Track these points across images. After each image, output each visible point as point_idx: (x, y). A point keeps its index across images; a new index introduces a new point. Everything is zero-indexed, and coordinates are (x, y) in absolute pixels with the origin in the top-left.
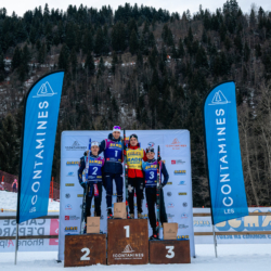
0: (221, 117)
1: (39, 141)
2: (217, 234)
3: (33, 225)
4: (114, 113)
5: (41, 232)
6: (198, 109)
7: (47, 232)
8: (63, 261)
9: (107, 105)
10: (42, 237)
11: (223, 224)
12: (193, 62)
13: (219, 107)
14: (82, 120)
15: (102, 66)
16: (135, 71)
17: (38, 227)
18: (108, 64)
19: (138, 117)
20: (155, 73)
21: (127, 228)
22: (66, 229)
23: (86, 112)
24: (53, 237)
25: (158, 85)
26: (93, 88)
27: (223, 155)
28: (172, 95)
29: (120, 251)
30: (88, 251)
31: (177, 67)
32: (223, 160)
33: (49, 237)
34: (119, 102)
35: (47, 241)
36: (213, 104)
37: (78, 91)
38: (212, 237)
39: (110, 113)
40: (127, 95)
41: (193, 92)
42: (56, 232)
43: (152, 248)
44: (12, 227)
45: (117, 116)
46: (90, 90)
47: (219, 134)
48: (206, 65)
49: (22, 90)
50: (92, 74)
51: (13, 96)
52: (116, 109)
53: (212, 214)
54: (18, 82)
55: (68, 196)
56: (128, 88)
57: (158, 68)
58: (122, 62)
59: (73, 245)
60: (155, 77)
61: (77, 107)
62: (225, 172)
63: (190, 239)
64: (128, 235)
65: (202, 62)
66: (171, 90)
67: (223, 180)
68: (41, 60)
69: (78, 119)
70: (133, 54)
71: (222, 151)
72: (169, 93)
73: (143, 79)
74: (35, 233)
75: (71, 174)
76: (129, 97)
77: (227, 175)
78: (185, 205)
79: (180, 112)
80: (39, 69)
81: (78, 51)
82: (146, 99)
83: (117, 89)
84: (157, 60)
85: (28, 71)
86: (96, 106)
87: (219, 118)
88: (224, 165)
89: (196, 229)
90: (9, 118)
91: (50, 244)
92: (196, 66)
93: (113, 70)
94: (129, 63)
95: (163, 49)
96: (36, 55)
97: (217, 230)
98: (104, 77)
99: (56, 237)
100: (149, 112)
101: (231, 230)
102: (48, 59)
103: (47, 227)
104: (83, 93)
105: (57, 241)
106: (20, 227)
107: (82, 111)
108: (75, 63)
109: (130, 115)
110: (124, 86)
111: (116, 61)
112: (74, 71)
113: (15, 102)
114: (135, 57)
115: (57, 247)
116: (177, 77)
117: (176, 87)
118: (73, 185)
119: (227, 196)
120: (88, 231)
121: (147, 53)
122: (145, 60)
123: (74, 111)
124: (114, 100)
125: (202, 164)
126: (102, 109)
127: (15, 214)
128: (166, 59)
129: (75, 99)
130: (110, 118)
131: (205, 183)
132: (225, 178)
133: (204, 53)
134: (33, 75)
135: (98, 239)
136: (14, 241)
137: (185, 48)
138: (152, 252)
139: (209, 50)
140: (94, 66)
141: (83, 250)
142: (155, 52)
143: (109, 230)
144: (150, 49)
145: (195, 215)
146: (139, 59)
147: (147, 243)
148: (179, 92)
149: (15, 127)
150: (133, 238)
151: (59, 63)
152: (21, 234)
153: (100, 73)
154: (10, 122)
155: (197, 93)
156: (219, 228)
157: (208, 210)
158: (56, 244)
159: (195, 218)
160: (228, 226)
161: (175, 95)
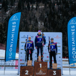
0: (73, 28)
1: (12, 35)
2: (70, 67)
3: (10, 62)
4: (36, 24)
5: (12, 64)
6: (65, 23)
7: (14, 65)
8: (19, 74)
9: (34, 21)
10: (13, 66)
11: (72, 64)
12: (64, 6)
13: (73, 25)
14: (26, 26)
15: (32, 7)
16: (44, 9)
17: (11, 63)
18: (35, 7)
19: (44, 25)
20: (51, 10)
21: (41, 64)
22: (21, 64)
23: (27, 23)
24: (16, 66)
25: (52, 14)
26: (29, 15)
27: (73, 41)
28: (56, 18)
29: (38, 72)
30: (27, 71)
31: (58, 8)
32: (73, 43)
33: (15, 66)
34: (38, 20)
35: (14, 67)
36: (71, 24)
37: (24, 16)
38: (68, 68)
39: (35, 24)
40: (41, 18)
41: (63, 17)
42: (17, 64)
43: (49, 71)
44: (3, 62)
45: (37, 25)
46: (28, 16)
47: (72, 34)
48: (69, 8)
49: (5, 15)
50: (29, 10)
51: (2, 17)
52: (37, 22)
53: (69, 61)
54: (4, 12)
55: (21, 53)
56: (41, 15)
57: (52, 8)
58: (39, 6)
59: (23, 69)
60: (51, 11)
61: (24, 21)
62: (74, 47)
63: (61, 69)
64: (41, 67)
65: (67, 6)
66: (56, 16)
67: (73, 50)
68: (12, 5)
69: (24, 25)
70: (43, 3)
71: (73, 40)
72: (55, 17)
73: (47, 12)
74: (11, 65)
75: (22, 46)
76: (42, 18)
77: (74, 48)
78: (60, 57)
79: (59, 24)
80: (11, 8)
81: (25, 2)
82: (47, 19)
83: (37, 15)
84: (52, 6)
85: (7, 8)
86: (30, 21)
87: (72, 29)
88: (73, 45)
89: (63, 66)
90: (1, 25)
91: (15, 68)
92: (65, 8)
93: (36, 9)
94: (42, 6)
95: (54, 2)
96: (10, 3)
97: (70, 66)
98: (33, 11)
99: (17, 66)
100: (48, 24)
101: (75, 66)
102: (14, 4)
103: (14, 63)
104: (26, 16)
105: (18, 68)
106: (6, 62)
107: (25, 23)
108: (23, 6)
109: (42, 24)
110: (40, 14)
111: (37, 6)
112: (23, 9)
113: (3, 19)
114: (44, 4)
115: (18, 69)
116: (58, 12)
117: (58, 15)
118: (23, 50)
119: (74, 55)
120: (28, 65)
121: (48, 3)
122: (48, 6)
123: (23, 22)
124: (36, 19)
125: (66, 42)
126: (32, 22)
127: (4, 58)
128: (54, 5)
129: (23, 18)
130: (35, 25)
131: (66, 48)
132: (74, 49)
133: (68, 3)
134: (9, 10)
135: (31, 68)
136: (4, 67)
137: (61, 2)
138: (48, 72)
139: (70, 2)
140: (30, 7)
141: (26, 71)
142: (51, 3)
143: (35, 65)
144: (49, 2)
145: (63, 61)
146: (45, 5)
147: (47, 70)
148: (59, 17)
149: (3, 28)
150: (43, 68)
151: (18, 6)
152: (6, 65)
153: (32, 10)
154: (1, 26)
155: (65, 17)
156: (71, 65)
157: (67, 59)
158: (17, 68)
159: (63, 62)
160: (74, 65)
161: (57, 18)
